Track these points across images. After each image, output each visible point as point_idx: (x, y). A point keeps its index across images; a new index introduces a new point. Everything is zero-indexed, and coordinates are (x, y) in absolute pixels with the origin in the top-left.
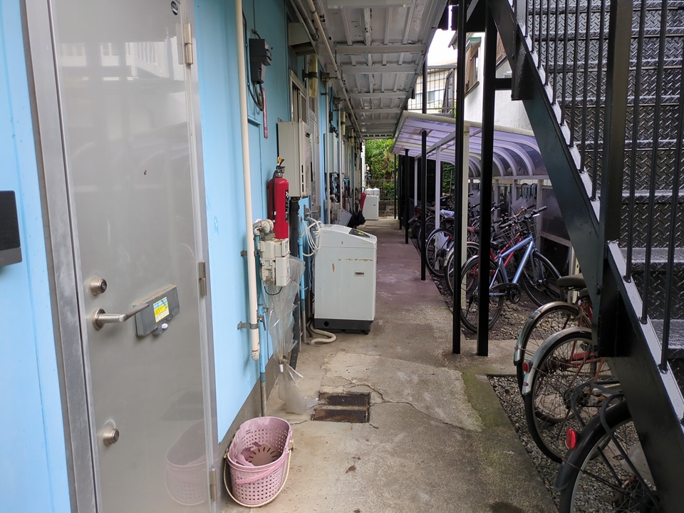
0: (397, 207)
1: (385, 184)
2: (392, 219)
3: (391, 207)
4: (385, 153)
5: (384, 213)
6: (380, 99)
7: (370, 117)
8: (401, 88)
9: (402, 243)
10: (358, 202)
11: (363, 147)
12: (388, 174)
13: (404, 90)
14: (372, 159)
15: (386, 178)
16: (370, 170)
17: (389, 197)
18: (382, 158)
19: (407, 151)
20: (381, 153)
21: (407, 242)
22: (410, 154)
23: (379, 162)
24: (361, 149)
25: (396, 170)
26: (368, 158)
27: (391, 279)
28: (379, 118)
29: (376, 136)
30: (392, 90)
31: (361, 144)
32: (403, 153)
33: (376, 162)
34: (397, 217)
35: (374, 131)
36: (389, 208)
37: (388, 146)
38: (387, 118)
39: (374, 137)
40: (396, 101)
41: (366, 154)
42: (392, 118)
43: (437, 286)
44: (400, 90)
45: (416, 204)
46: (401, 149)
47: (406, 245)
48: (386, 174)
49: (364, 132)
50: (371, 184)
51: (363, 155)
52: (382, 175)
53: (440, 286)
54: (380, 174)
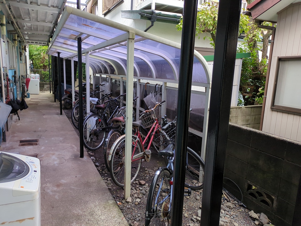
0: (51, 86)
1: (43, 72)
2: (48, 94)
3: (47, 86)
4: (42, 54)
5: (43, 89)
6: (37, 11)
7: (30, 28)
8: (55, 5)
9: (58, 114)
10: (24, 84)
11: (27, 49)
12: (45, 67)
13: (57, 7)
14: (34, 57)
15: (43, 69)
16: (33, 63)
17: (46, 79)
18: (40, 56)
19: (59, 53)
20: (39, 54)
21: (61, 114)
22: (61, 56)
23: (38, 59)
24: (25, 50)
25: (50, 64)
26: (31, 56)
27: (54, 160)
28: (37, 30)
29: (36, 43)
30: (47, 5)
31: (25, 47)
32: (56, 55)
33: (36, 59)
34: (52, 92)
35: (34, 39)
36: (46, 86)
37: (44, 50)
38: (43, 31)
39: (34, 43)
40: (50, 18)
41: (30, 53)
42: (46, 31)
43: (94, 163)
44: (53, 6)
45: (65, 88)
46: (54, 52)
47: (61, 116)
48: (43, 66)
49: (27, 39)
50: (34, 71)
51: (27, 54)
52: (41, 67)
53: (97, 164)
54: (40, 66)
